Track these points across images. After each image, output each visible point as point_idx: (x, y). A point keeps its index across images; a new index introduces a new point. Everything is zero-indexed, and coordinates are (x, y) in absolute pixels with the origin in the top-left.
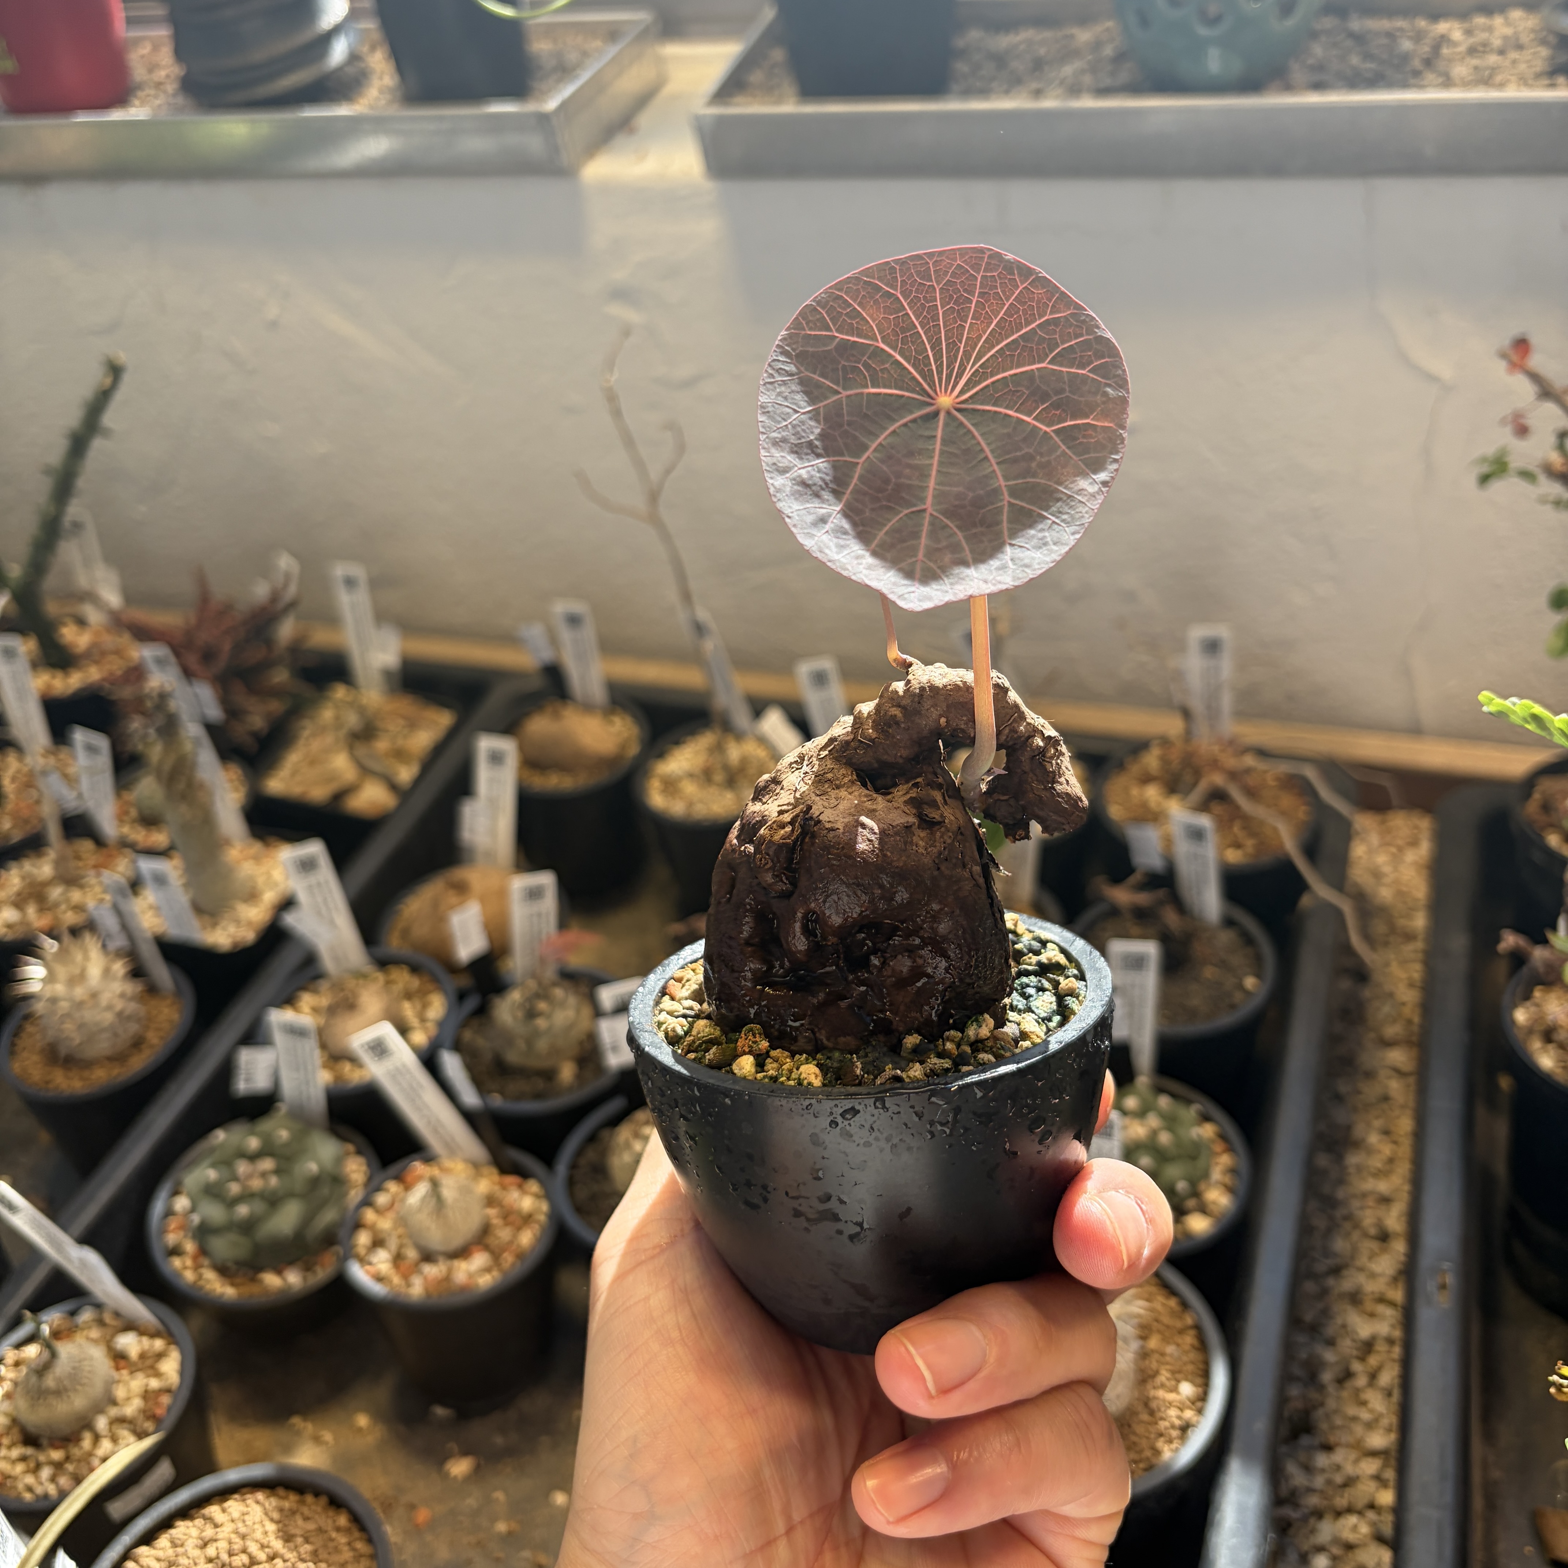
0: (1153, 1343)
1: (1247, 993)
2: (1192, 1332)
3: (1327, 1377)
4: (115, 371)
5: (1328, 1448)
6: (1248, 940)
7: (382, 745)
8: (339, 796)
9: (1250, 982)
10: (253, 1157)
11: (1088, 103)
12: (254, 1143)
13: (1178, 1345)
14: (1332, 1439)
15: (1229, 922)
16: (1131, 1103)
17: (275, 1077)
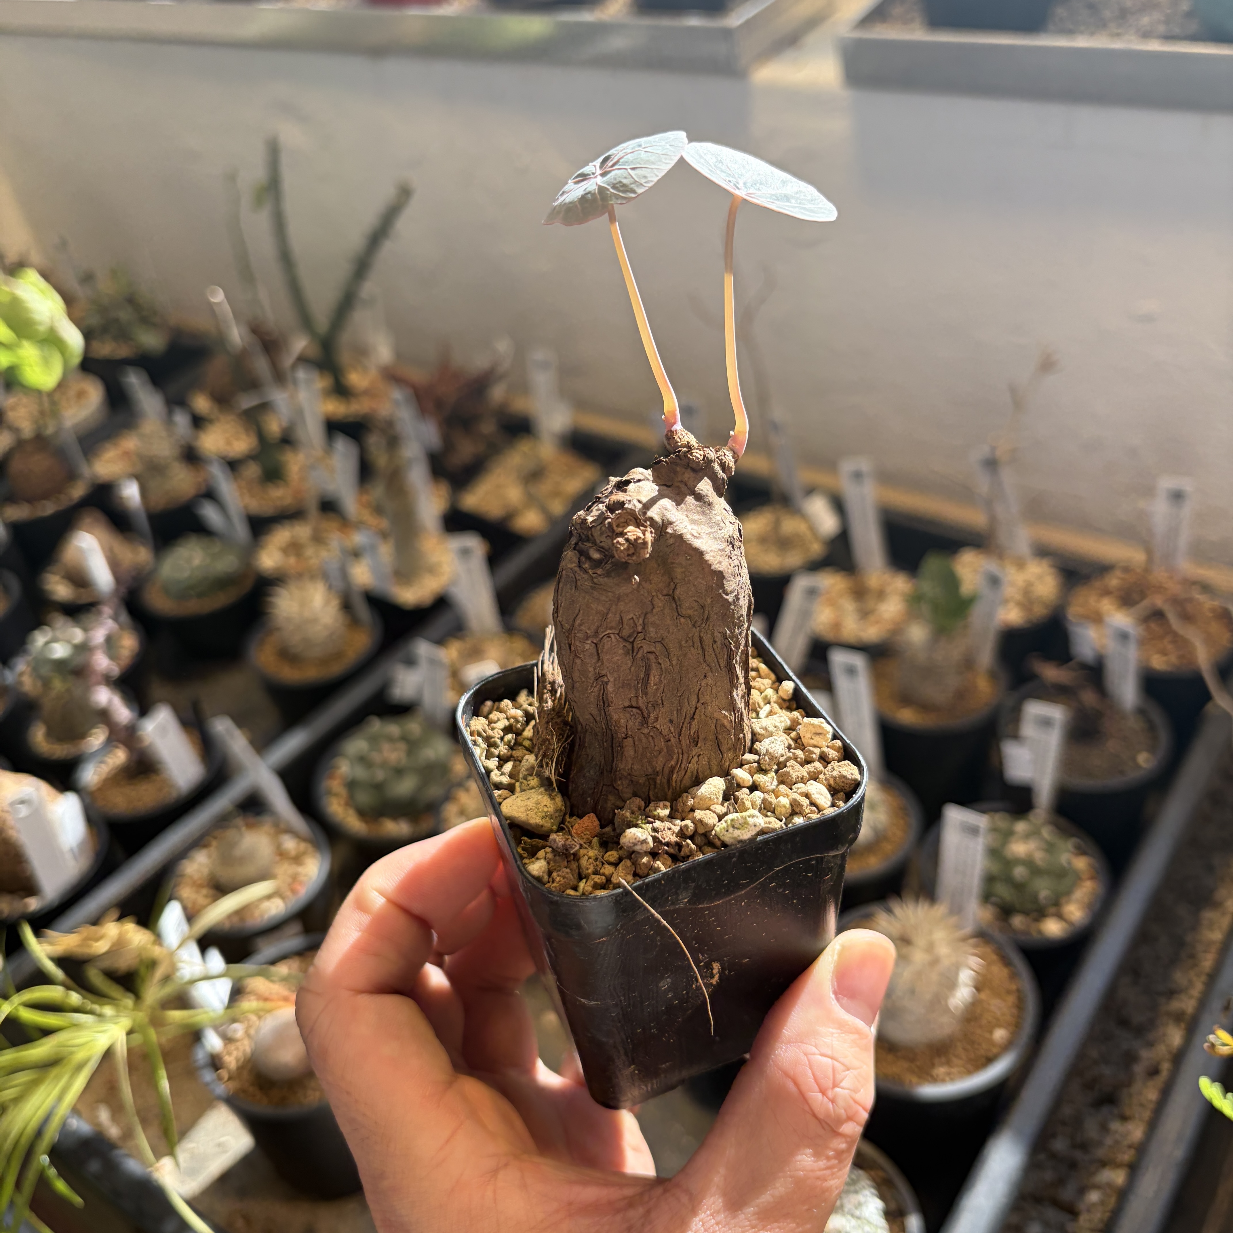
0: (986, 995)
1: (1138, 766)
2: (1015, 995)
3: (1139, 1069)
4: (405, 193)
5: (1124, 1118)
6: (1152, 728)
7: (546, 486)
9: (1143, 758)
10: (393, 741)
11: (1155, 46)
12: (395, 732)
13: (1003, 1001)
14: (1128, 1113)
15: (1140, 712)
16: (1021, 826)
17: (421, 691)
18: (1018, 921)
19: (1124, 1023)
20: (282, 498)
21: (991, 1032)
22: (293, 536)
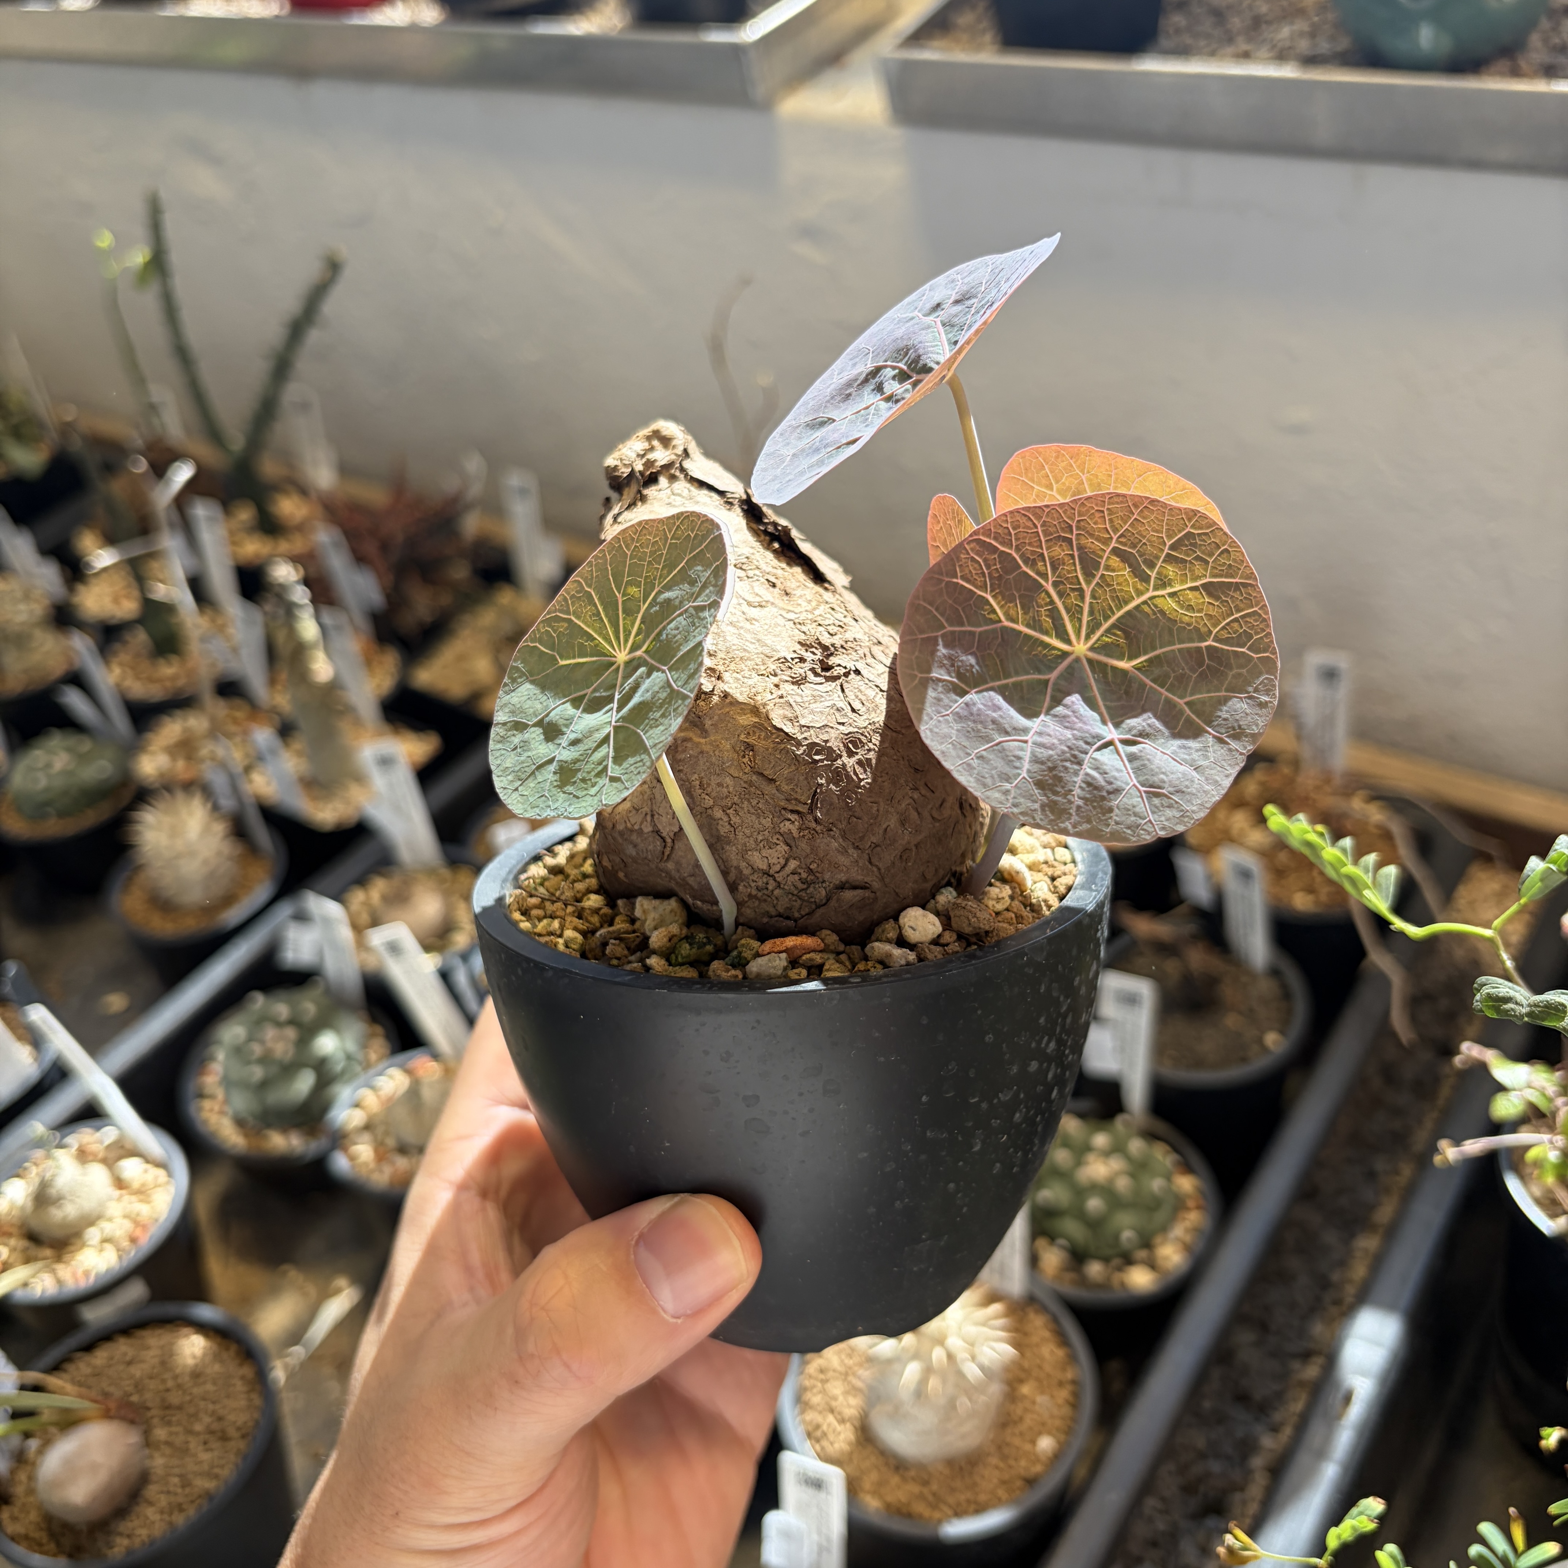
0: (1026, 1389)
1: (1265, 1049)
2: (1070, 1387)
4: (334, 267)
6: (1286, 995)
8: (476, 697)
9: (1272, 1039)
10: (280, 1025)
12: (284, 1011)
13: (1052, 1397)
16: (1101, 1140)
17: (321, 953)
18: (1095, 1269)
19: (1242, 1398)
20: (174, 678)
21: (1033, 1442)
22: (186, 730)
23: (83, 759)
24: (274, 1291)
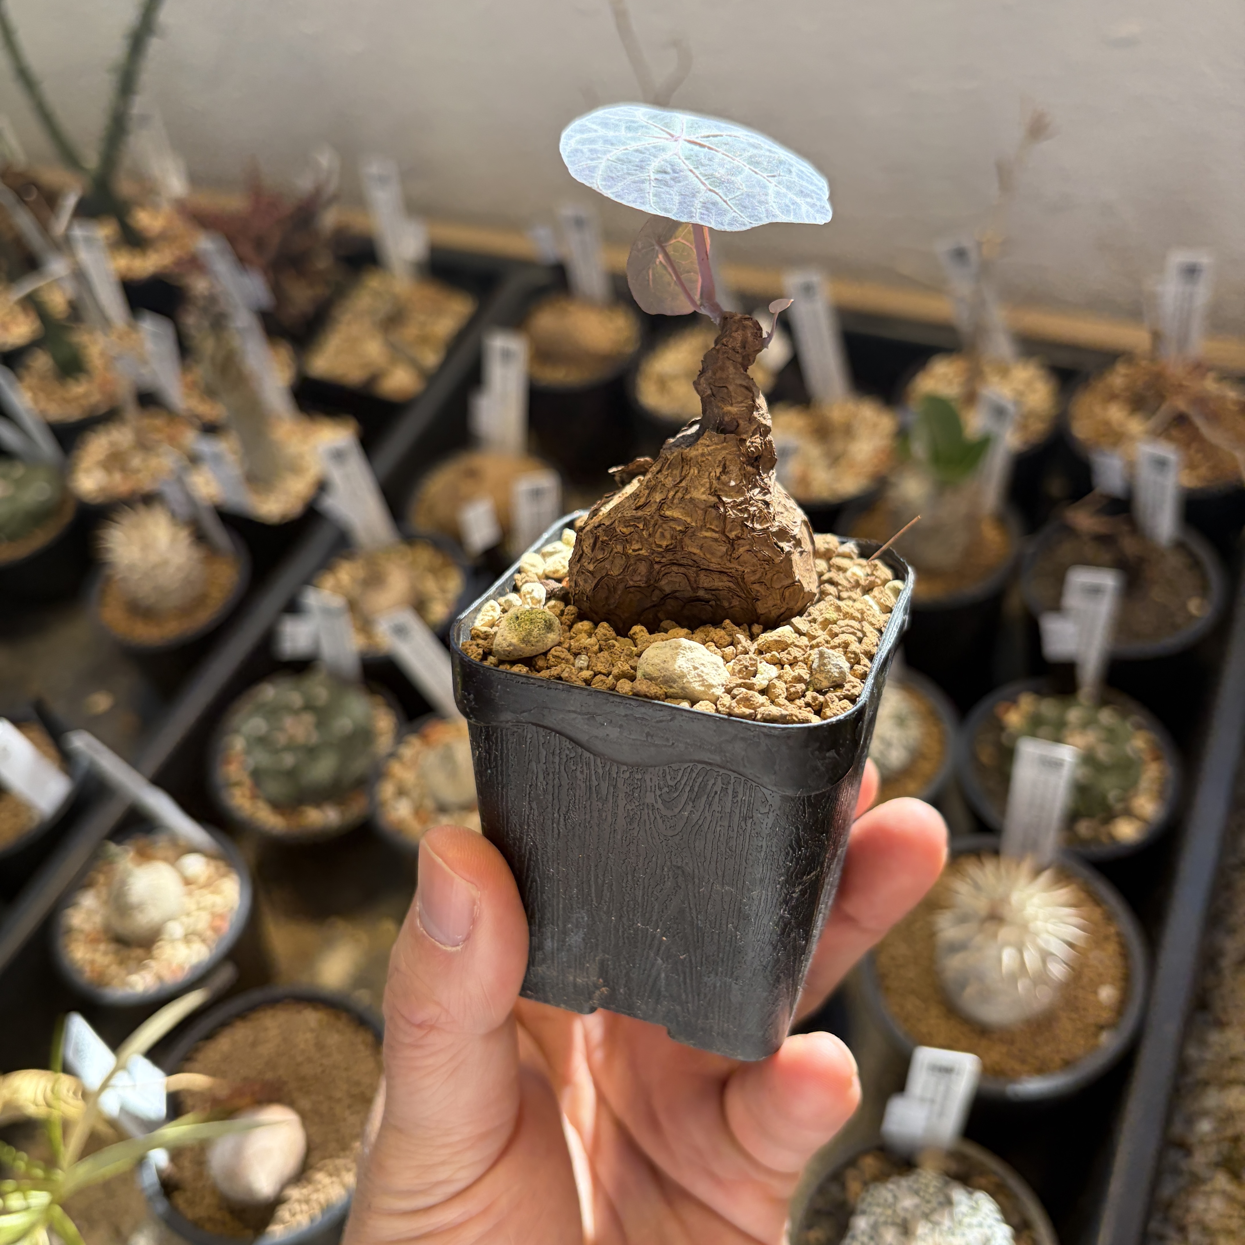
1: (1190, 615)
2: (1116, 940)
6: (1195, 563)
7: (410, 331)
8: (374, 379)
9: (1194, 606)
10: (296, 712)
12: (296, 698)
15: (1180, 546)
16: (1073, 714)
17: (317, 642)
18: (1084, 826)
20: (86, 395)
21: (1095, 993)
22: (112, 444)
23: (19, 484)
24: (328, 944)
